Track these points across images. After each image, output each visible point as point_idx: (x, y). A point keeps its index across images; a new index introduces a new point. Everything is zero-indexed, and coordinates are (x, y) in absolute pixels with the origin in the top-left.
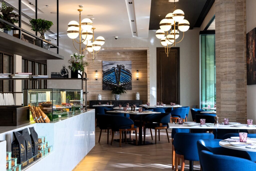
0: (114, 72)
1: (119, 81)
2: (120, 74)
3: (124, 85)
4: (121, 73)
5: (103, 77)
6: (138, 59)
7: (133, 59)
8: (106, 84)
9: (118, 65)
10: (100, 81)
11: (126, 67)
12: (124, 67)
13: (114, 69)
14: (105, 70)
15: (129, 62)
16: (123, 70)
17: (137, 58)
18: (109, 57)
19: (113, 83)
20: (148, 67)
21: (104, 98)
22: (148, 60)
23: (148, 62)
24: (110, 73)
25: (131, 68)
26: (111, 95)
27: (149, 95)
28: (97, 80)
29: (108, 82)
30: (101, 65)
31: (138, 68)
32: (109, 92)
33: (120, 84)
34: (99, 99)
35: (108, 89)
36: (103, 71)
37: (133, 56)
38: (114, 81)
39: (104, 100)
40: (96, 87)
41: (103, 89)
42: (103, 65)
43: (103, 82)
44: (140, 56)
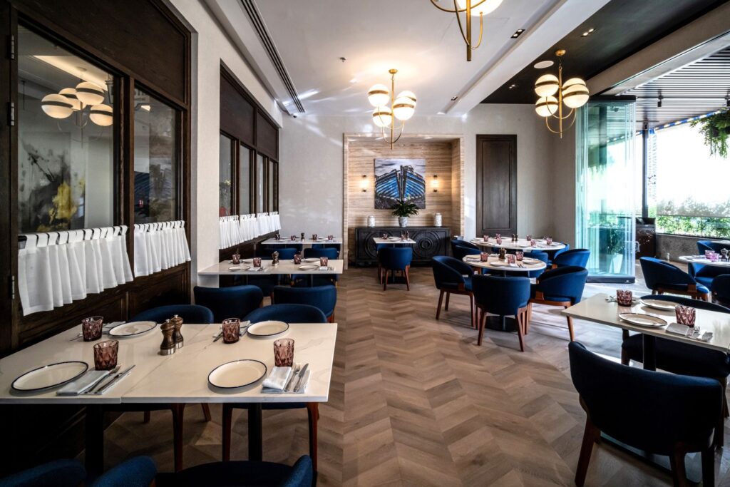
0: (395, 179)
1: (404, 193)
2: (404, 182)
3: (412, 200)
4: (407, 180)
5: (376, 186)
6: (435, 156)
7: (427, 157)
8: (382, 199)
9: (401, 167)
10: (371, 194)
11: (417, 170)
12: (412, 169)
13: (396, 173)
14: (380, 174)
15: (422, 162)
16: (412, 174)
17: (434, 154)
18: (386, 153)
19: (393, 196)
20: (462, 169)
21: (378, 222)
22: (461, 157)
23: (461, 160)
24: (389, 179)
25: (424, 172)
26: (389, 217)
27: (463, 219)
28: (365, 191)
29: (385, 195)
30: (372, 165)
31: (435, 172)
32: (386, 212)
33: (405, 200)
34: (370, 225)
35: (386, 208)
36: (376, 176)
37: (428, 151)
38: (396, 193)
39: (378, 225)
40: (363, 203)
41: (376, 207)
42: (377, 165)
43: (376, 196)
44: (440, 151)
